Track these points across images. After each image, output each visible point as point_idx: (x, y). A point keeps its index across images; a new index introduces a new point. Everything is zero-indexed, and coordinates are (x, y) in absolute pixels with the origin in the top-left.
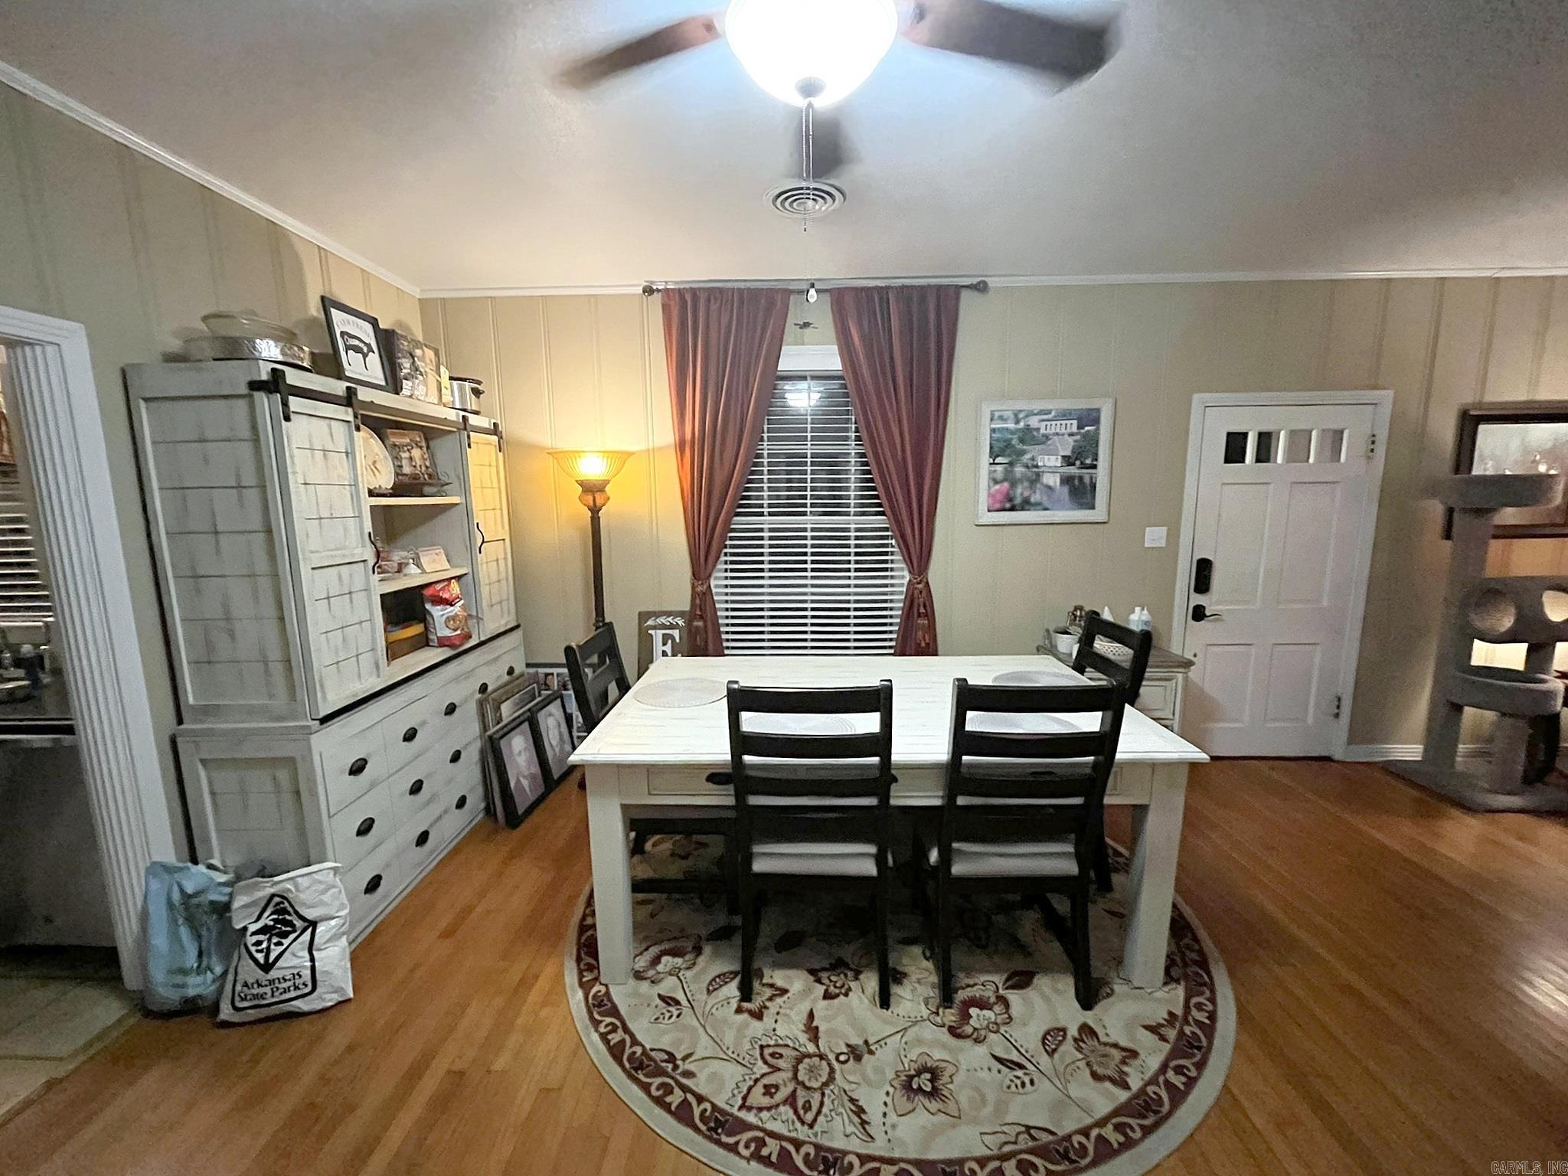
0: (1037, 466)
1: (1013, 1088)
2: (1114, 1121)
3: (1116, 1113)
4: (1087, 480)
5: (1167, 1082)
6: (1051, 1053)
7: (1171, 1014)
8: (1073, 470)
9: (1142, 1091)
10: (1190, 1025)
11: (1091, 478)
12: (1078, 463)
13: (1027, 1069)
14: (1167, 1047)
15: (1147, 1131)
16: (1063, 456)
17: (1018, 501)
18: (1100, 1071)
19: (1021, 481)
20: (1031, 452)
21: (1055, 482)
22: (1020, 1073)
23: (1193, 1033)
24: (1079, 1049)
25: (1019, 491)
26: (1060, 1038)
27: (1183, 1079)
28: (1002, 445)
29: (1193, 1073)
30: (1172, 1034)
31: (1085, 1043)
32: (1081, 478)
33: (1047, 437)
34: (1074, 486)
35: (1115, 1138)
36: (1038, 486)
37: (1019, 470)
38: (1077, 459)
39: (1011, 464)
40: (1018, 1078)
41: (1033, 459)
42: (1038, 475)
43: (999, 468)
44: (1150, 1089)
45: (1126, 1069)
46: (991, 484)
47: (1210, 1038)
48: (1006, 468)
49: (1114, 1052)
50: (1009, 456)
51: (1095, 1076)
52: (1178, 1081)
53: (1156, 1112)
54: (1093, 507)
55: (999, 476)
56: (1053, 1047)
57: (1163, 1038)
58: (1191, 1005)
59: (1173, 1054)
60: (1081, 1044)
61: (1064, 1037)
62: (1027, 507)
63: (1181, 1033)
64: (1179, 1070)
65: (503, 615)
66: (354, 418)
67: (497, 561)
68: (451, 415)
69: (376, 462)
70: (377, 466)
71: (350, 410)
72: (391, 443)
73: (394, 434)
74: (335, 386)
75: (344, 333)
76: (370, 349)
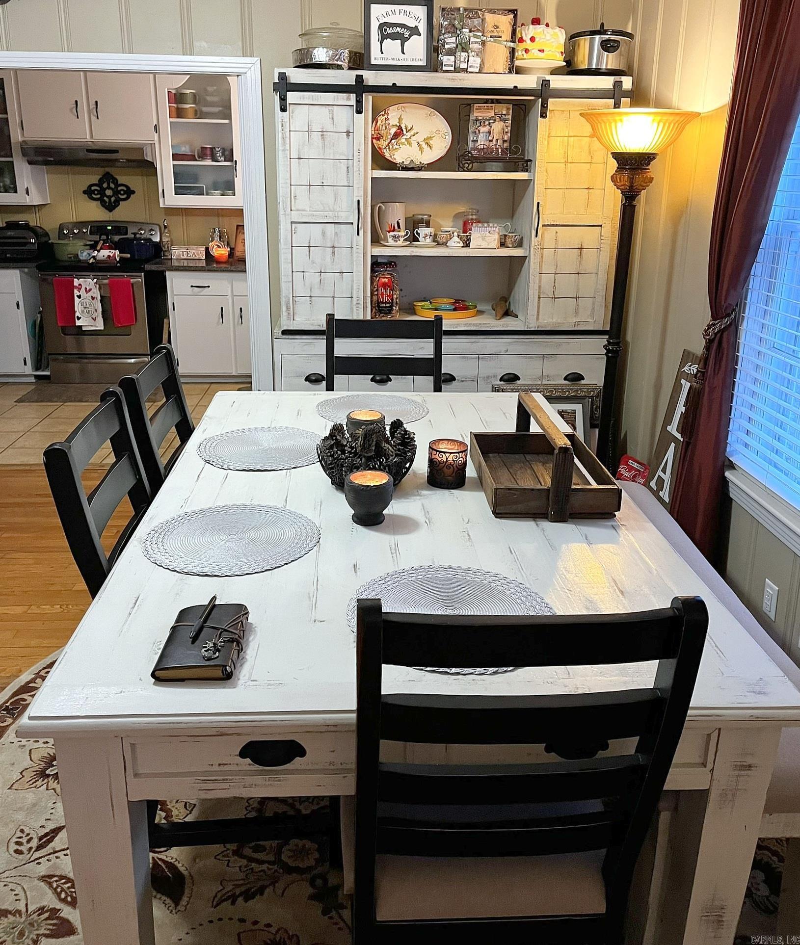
1: (20, 835)
6: (46, 878)
13: (36, 851)
22: (34, 843)
24: (41, 910)
26: (63, 896)
31: (46, 919)
40: (29, 841)
56: (55, 885)
60: (46, 915)
61: (64, 901)
65: (577, 312)
66: (359, 102)
67: (581, 249)
68: (528, 82)
69: (430, 138)
70: (431, 142)
71: (353, 96)
72: (472, 117)
73: (479, 108)
74: (347, 77)
75: (385, 24)
76: (415, 31)
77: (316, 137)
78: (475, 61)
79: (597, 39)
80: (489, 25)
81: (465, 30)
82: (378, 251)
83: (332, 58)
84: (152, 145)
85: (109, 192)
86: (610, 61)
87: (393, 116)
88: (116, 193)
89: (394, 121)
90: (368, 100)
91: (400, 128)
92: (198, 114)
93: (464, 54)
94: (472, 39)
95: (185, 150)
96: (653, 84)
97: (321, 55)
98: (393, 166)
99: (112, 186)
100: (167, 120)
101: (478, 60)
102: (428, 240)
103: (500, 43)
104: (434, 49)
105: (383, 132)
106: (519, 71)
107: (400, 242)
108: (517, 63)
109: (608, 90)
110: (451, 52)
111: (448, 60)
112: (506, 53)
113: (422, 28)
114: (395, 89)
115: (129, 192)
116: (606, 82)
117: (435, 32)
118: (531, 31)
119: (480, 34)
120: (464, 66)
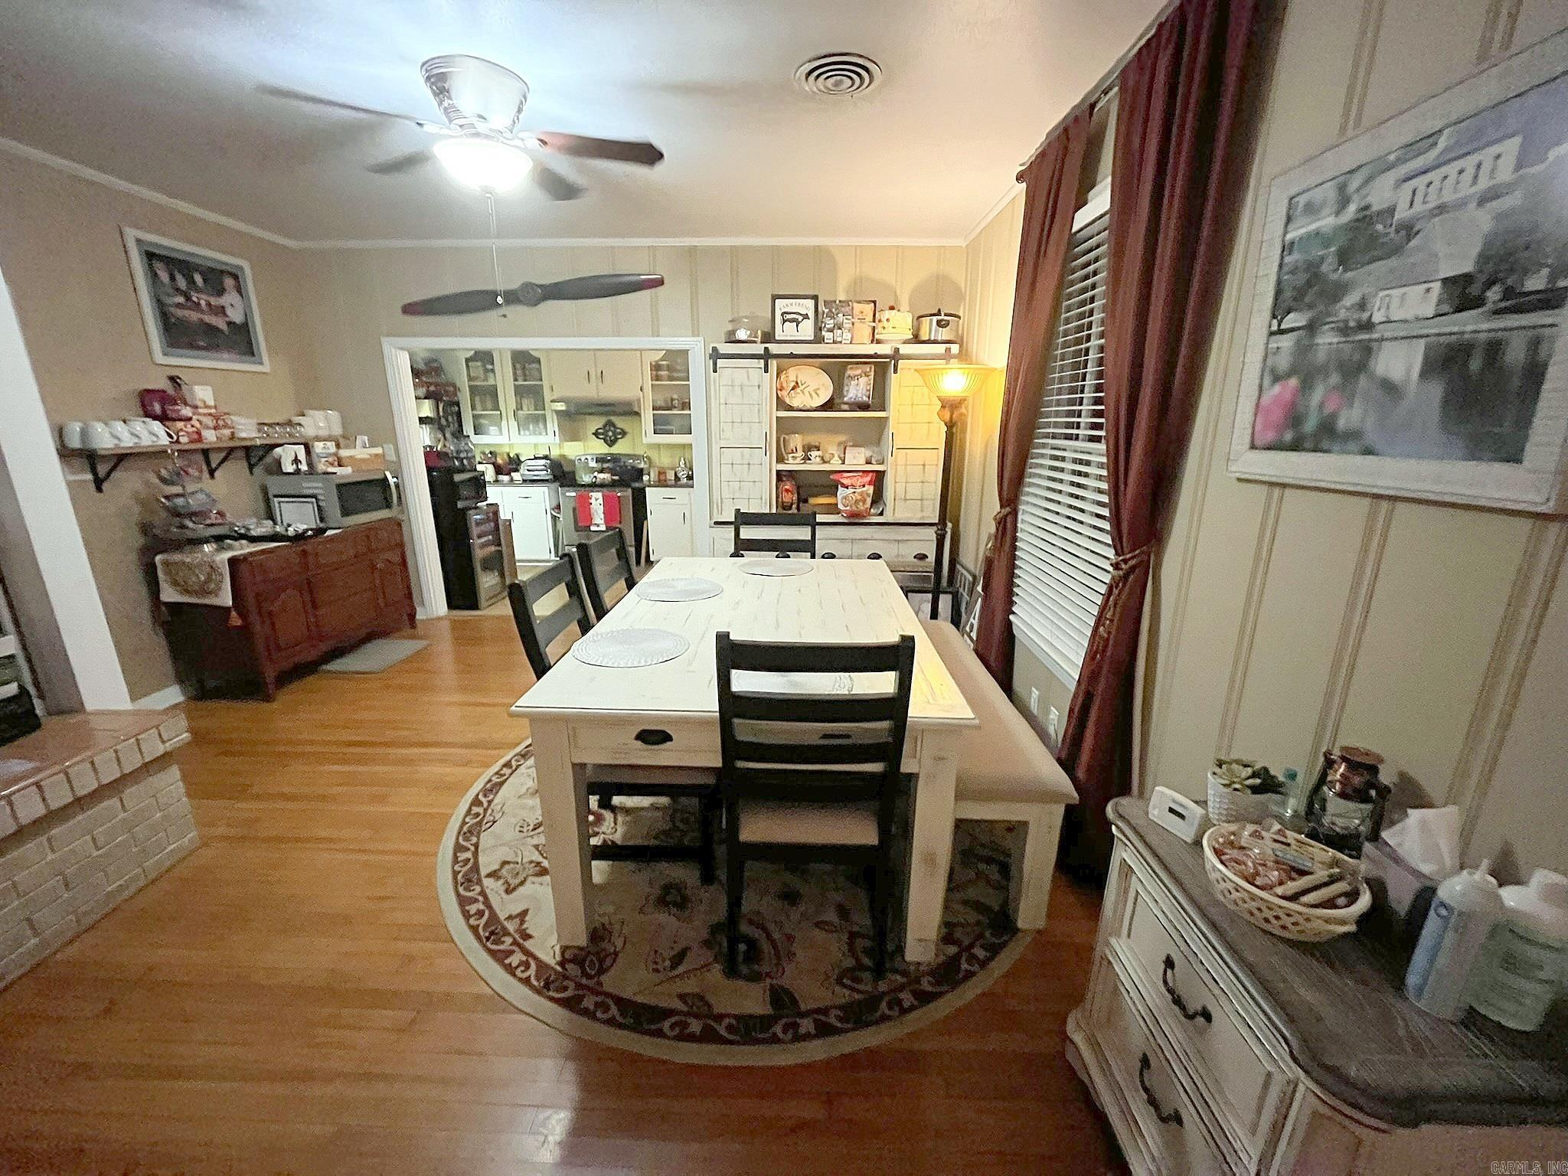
0: (1368, 326)
2: (472, 861)
3: (476, 863)
4: (1516, 354)
5: (476, 901)
7: (530, 937)
8: (1472, 324)
9: (479, 882)
10: (511, 945)
11: (1535, 344)
12: (1493, 294)
14: (502, 916)
15: (455, 874)
16: (1445, 281)
17: (1310, 425)
18: (507, 867)
19: (1323, 371)
20: (1364, 280)
21: (1408, 372)
23: (503, 942)
25: (1317, 395)
27: (472, 912)
28: (1302, 278)
29: (472, 921)
30: (511, 927)
32: (1494, 348)
33: (1409, 230)
34: (1465, 377)
35: (462, 856)
36: (1363, 381)
37: (1327, 339)
38: (1490, 284)
39: (1311, 328)
41: (1362, 305)
42: (1367, 350)
43: (1286, 342)
44: (478, 889)
45: (501, 881)
46: (1267, 381)
47: (492, 953)
48: (1298, 342)
49: (517, 881)
50: (1310, 307)
51: (505, 863)
52: (473, 909)
53: (462, 884)
54: (1514, 457)
55: (1283, 363)
57: (510, 918)
58: (530, 959)
59: (493, 916)
61: (544, 858)
62: (1325, 445)
63: (507, 933)
64: (480, 913)
65: (922, 511)
66: (766, 365)
67: (924, 465)
68: (885, 349)
69: (818, 389)
70: (818, 392)
71: (762, 361)
72: (846, 375)
73: (851, 368)
74: (759, 349)
75: (785, 313)
76: (806, 317)
77: (737, 390)
78: (847, 336)
79: (935, 319)
80: (856, 311)
81: (840, 315)
82: (781, 467)
83: (750, 336)
84: (639, 400)
85: (610, 434)
86: (944, 334)
87: (793, 374)
88: (614, 433)
89: (792, 378)
90: (773, 364)
91: (797, 383)
92: (671, 379)
93: (840, 331)
94: (845, 321)
95: (660, 403)
96: (973, 348)
97: (742, 334)
98: (791, 409)
99: (612, 429)
100: (648, 383)
101: (849, 335)
102: (818, 459)
103: (864, 323)
104: (818, 329)
105: (785, 385)
106: (879, 342)
107: (798, 461)
108: (876, 337)
109: (942, 355)
110: (831, 330)
111: (828, 335)
112: (870, 330)
113: (811, 314)
114: (792, 356)
115: (624, 433)
116: (940, 349)
117: (820, 316)
118: (888, 314)
119: (850, 317)
120: (839, 339)
